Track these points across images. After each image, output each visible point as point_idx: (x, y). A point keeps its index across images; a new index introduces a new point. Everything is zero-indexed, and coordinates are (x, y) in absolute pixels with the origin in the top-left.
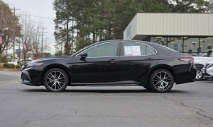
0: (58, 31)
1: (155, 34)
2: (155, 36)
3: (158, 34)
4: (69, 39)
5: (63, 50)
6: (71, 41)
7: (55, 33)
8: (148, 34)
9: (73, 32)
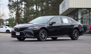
0: (11, 3)
1: (81, 7)
2: (81, 9)
3: (83, 7)
4: (18, 9)
5: (15, 17)
6: (20, 11)
7: (9, 5)
8: (77, 7)
9: (22, 4)
